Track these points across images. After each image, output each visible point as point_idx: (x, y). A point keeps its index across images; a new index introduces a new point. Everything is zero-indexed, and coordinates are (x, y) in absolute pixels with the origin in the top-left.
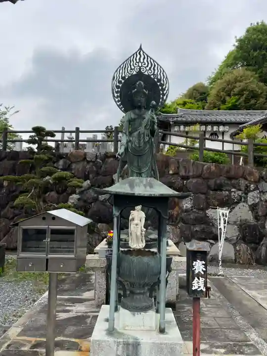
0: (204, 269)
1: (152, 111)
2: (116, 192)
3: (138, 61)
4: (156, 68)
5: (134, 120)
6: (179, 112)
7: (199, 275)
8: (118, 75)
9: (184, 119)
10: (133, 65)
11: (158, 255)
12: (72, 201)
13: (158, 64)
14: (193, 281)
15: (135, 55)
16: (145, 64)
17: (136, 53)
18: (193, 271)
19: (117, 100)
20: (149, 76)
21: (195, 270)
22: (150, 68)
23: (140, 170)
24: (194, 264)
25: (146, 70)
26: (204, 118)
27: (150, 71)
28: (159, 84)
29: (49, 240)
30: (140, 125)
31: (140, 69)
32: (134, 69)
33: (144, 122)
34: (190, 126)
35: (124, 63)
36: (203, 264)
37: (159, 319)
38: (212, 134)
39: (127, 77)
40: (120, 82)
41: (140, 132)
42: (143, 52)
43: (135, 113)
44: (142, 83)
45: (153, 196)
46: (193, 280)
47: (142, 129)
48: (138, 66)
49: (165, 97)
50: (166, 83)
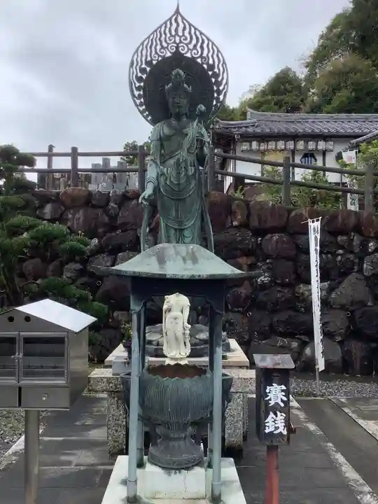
0: (285, 399)
1: (200, 122)
2: (134, 272)
3: (173, 33)
4: (205, 45)
5: (168, 138)
6: (248, 117)
7: (275, 409)
8: (139, 59)
9: (258, 130)
10: (166, 41)
11: (208, 375)
12: (69, 275)
13: (208, 40)
14: (266, 419)
15: (168, 23)
16: (186, 39)
17: (170, 19)
18: (267, 403)
19: (138, 102)
20: (193, 59)
21: (270, 400)
22: (195, 46)
23: (181, 223)
24: (267, 391)
25: (189, 49)
26: (292, 128)
27: (195, 51)
28: (210, 73)
29: (21, 355)
30: (180, 146)
31: (177, 48)
32: (167, 48)
33: (186, 143)
34: (268, 141)
35: (149, 37)
36: (282, 391)
37: (211, 479)
38: (305, 156)
39: (154, 62)
40: (143, 71)
41: (178, 160)
42: (183, 18)
43: (170, 126)
44: (181, 72)
45: (197, 277)
46: (266, 417)
47: (183, 154)
48: (175, 42)
49: (221, 97)
50: (223, 72)
